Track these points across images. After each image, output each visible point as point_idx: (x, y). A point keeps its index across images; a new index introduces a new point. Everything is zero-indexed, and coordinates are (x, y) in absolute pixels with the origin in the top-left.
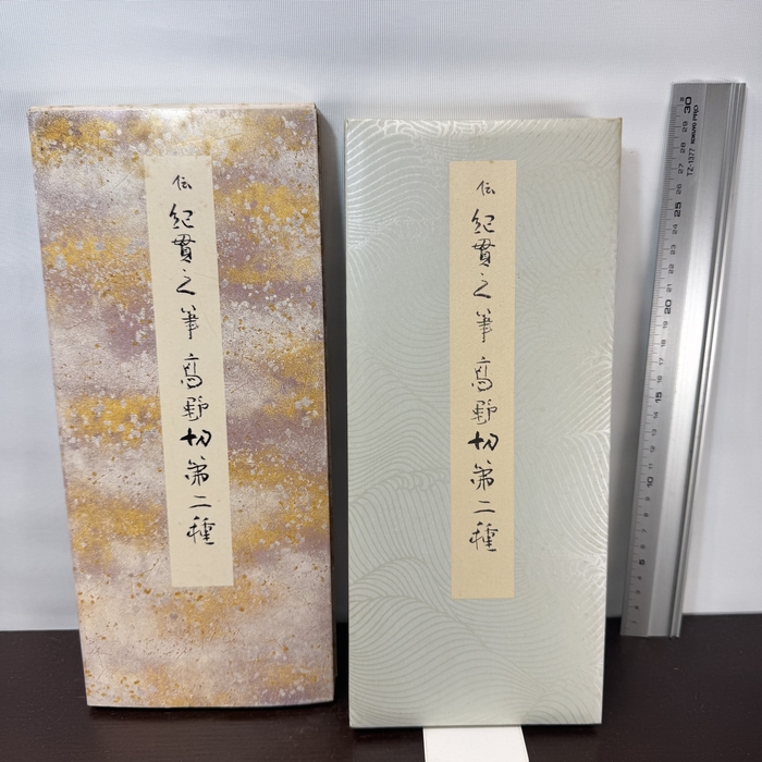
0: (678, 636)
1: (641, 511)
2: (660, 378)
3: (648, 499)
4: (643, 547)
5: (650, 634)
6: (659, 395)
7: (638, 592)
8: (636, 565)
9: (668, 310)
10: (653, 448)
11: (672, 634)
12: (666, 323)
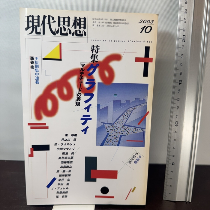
0: (190, 201)
1: (173, 138)
2: (181, 73)
3: (176, 132)
4: (174, 156)
5: (177, 200)
6: (180, 81)
7: (172, 178)
8: (170, 165)
9: (184, 40)
10: (178, 107)
11: (188, 201)
12: (183, 46)
